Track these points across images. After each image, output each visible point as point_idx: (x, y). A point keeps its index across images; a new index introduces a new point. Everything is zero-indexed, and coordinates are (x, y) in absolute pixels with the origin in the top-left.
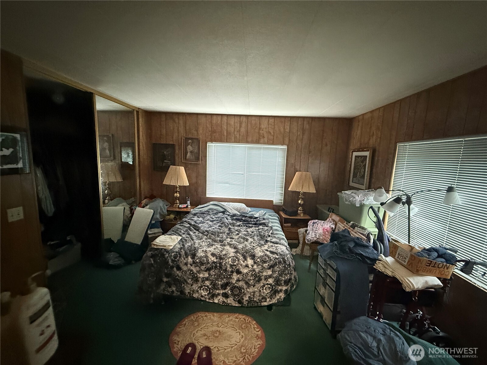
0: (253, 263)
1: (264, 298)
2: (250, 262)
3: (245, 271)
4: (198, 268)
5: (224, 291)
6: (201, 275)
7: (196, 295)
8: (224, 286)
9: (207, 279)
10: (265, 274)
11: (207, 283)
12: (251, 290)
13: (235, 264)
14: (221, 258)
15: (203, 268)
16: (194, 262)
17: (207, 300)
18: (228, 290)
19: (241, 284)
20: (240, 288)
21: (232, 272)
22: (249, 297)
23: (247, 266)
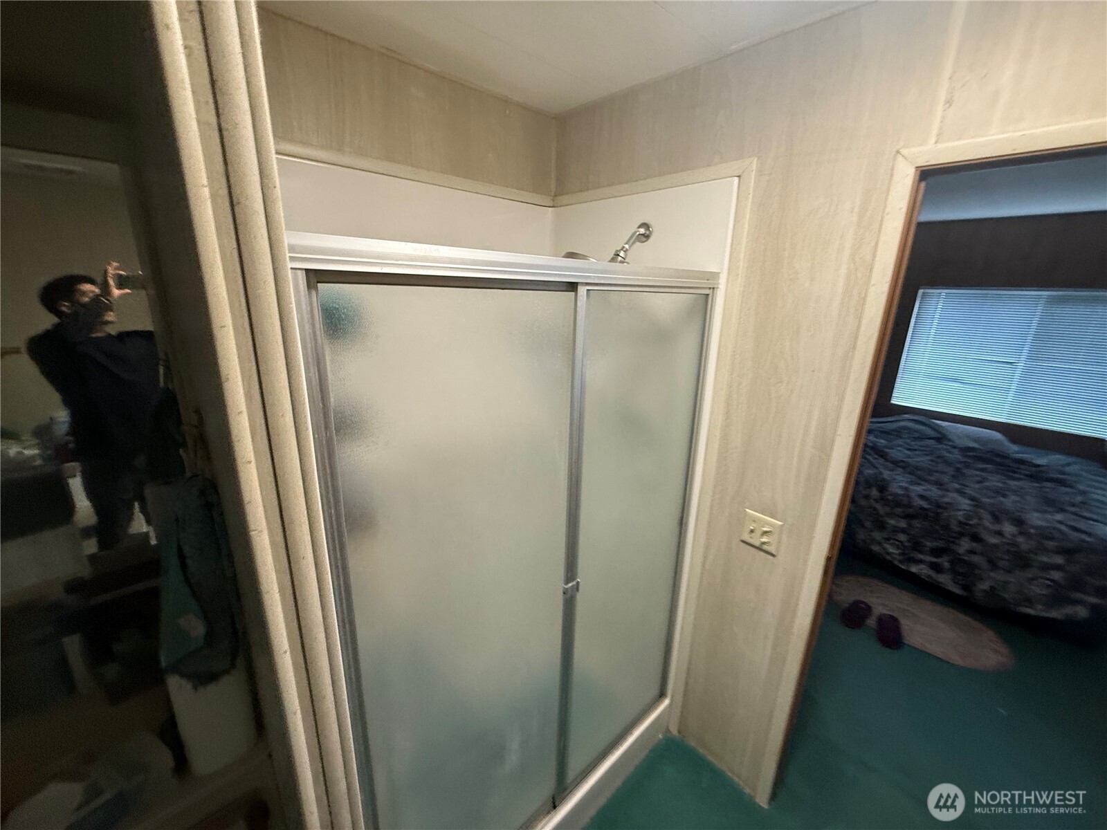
4: (887, 509)
5: (934, 560)
6: (892, 522)
7: (876, 548)
8: (936, 552)
9: (903, 531)
10: (1042, 558)
11: (902, 537)
13: (971, 522)
15: (899, 510)
16: (882, 499)
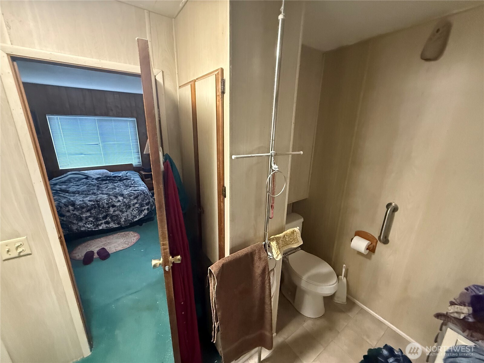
0: (123, 199)
1: (135, 217)
2: (120, 198)
3: (118, 204)
4: (80, 212)
5: (105, 221)
6: (84, 215)
7: (83, 229)
8: (105, 217)
10: (132, 203)
11: (91, 219)
12: (125, 214)
13: (110, 202)
14: (97, 201)
15: (84, 210)
16: (75, 208)
17: (94, 229)
18: (109, 219)
19: (117, 213)
20: (117, 216)
21: (109, 207)
22: (125, 219)
23: (119, 201)
